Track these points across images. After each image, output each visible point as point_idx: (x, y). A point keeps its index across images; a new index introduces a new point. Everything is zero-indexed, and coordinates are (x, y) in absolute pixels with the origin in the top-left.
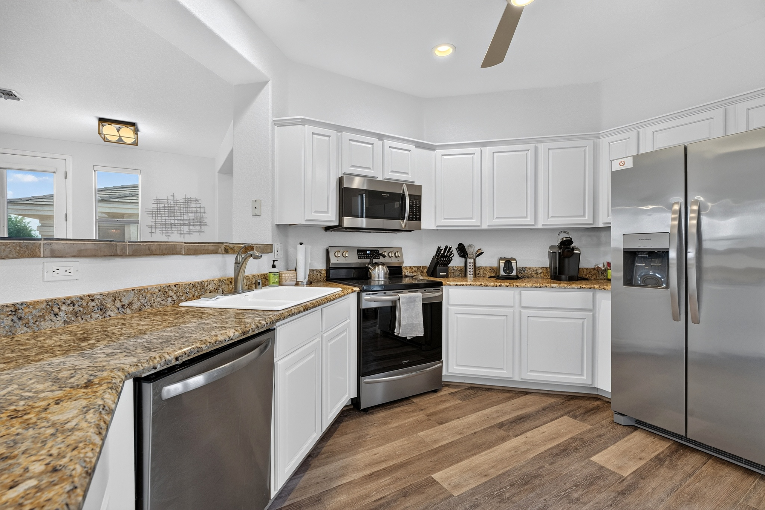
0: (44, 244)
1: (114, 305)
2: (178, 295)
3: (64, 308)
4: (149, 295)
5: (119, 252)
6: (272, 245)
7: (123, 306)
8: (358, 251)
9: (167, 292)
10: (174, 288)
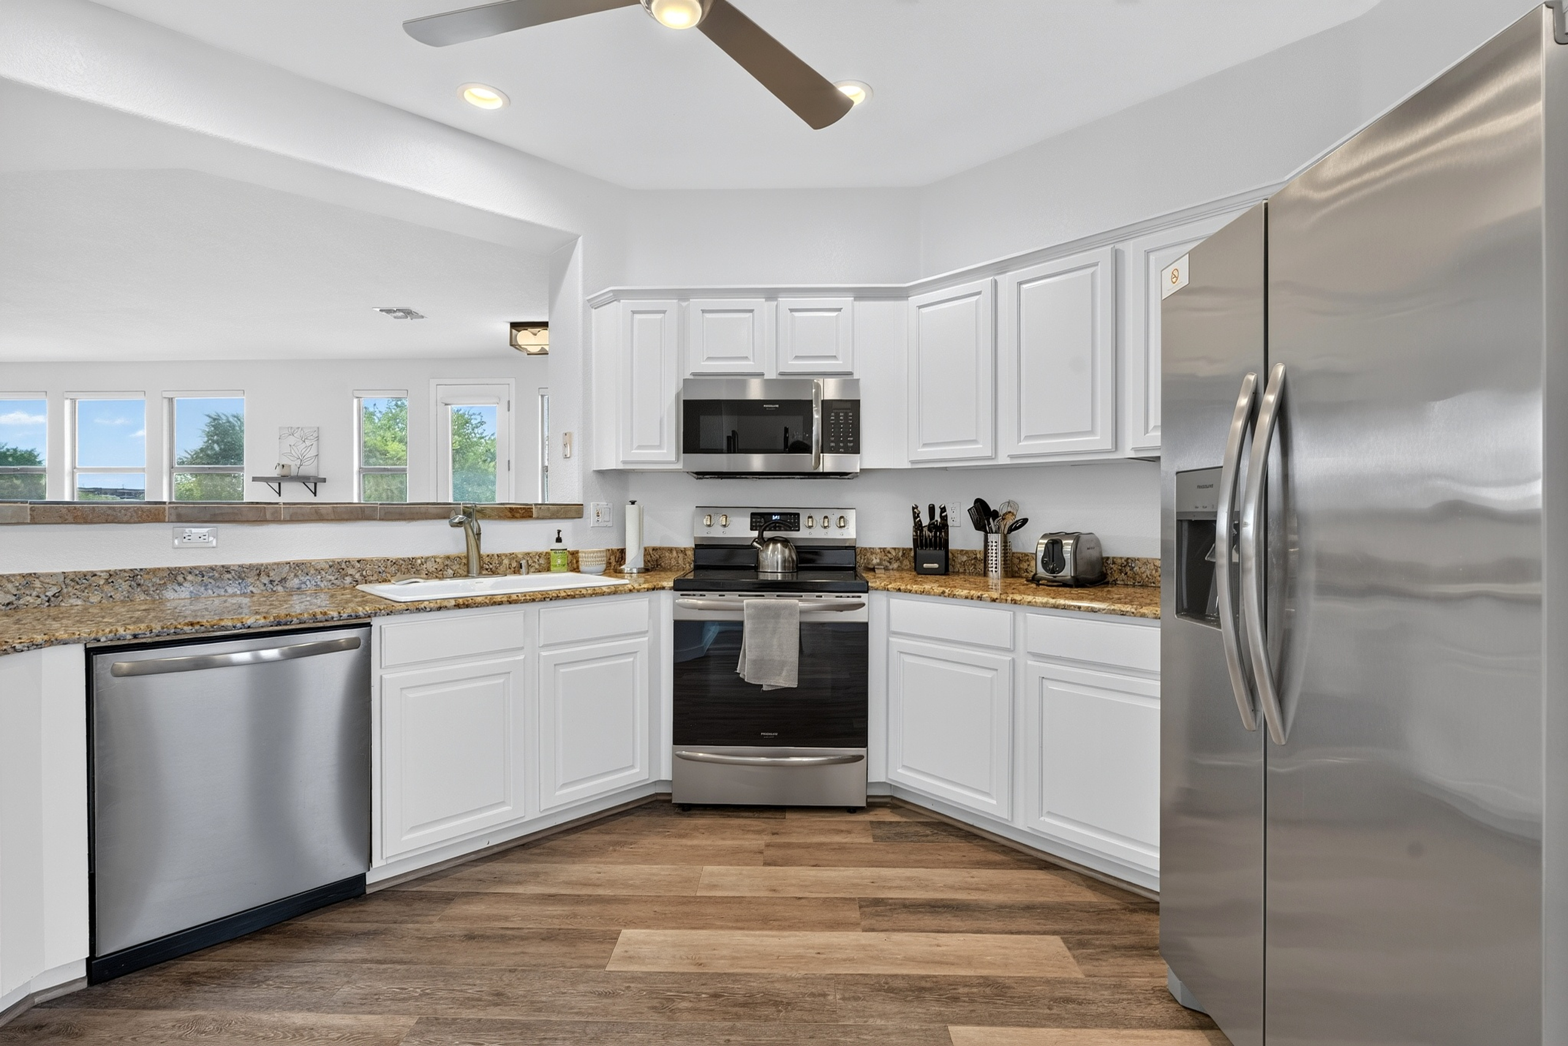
0: (169, 508)
1: (258, 579)
2: (364, 573)
3: (190, 577)
4: (312, 572)
5: (269, 516)
6: (582, 505)
7: (271, 582)
8: (753, 515)
9: (343, 569)
10: (358, 565)
